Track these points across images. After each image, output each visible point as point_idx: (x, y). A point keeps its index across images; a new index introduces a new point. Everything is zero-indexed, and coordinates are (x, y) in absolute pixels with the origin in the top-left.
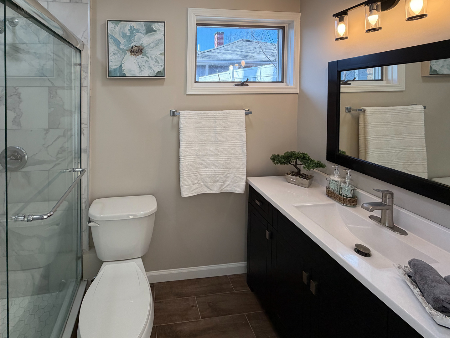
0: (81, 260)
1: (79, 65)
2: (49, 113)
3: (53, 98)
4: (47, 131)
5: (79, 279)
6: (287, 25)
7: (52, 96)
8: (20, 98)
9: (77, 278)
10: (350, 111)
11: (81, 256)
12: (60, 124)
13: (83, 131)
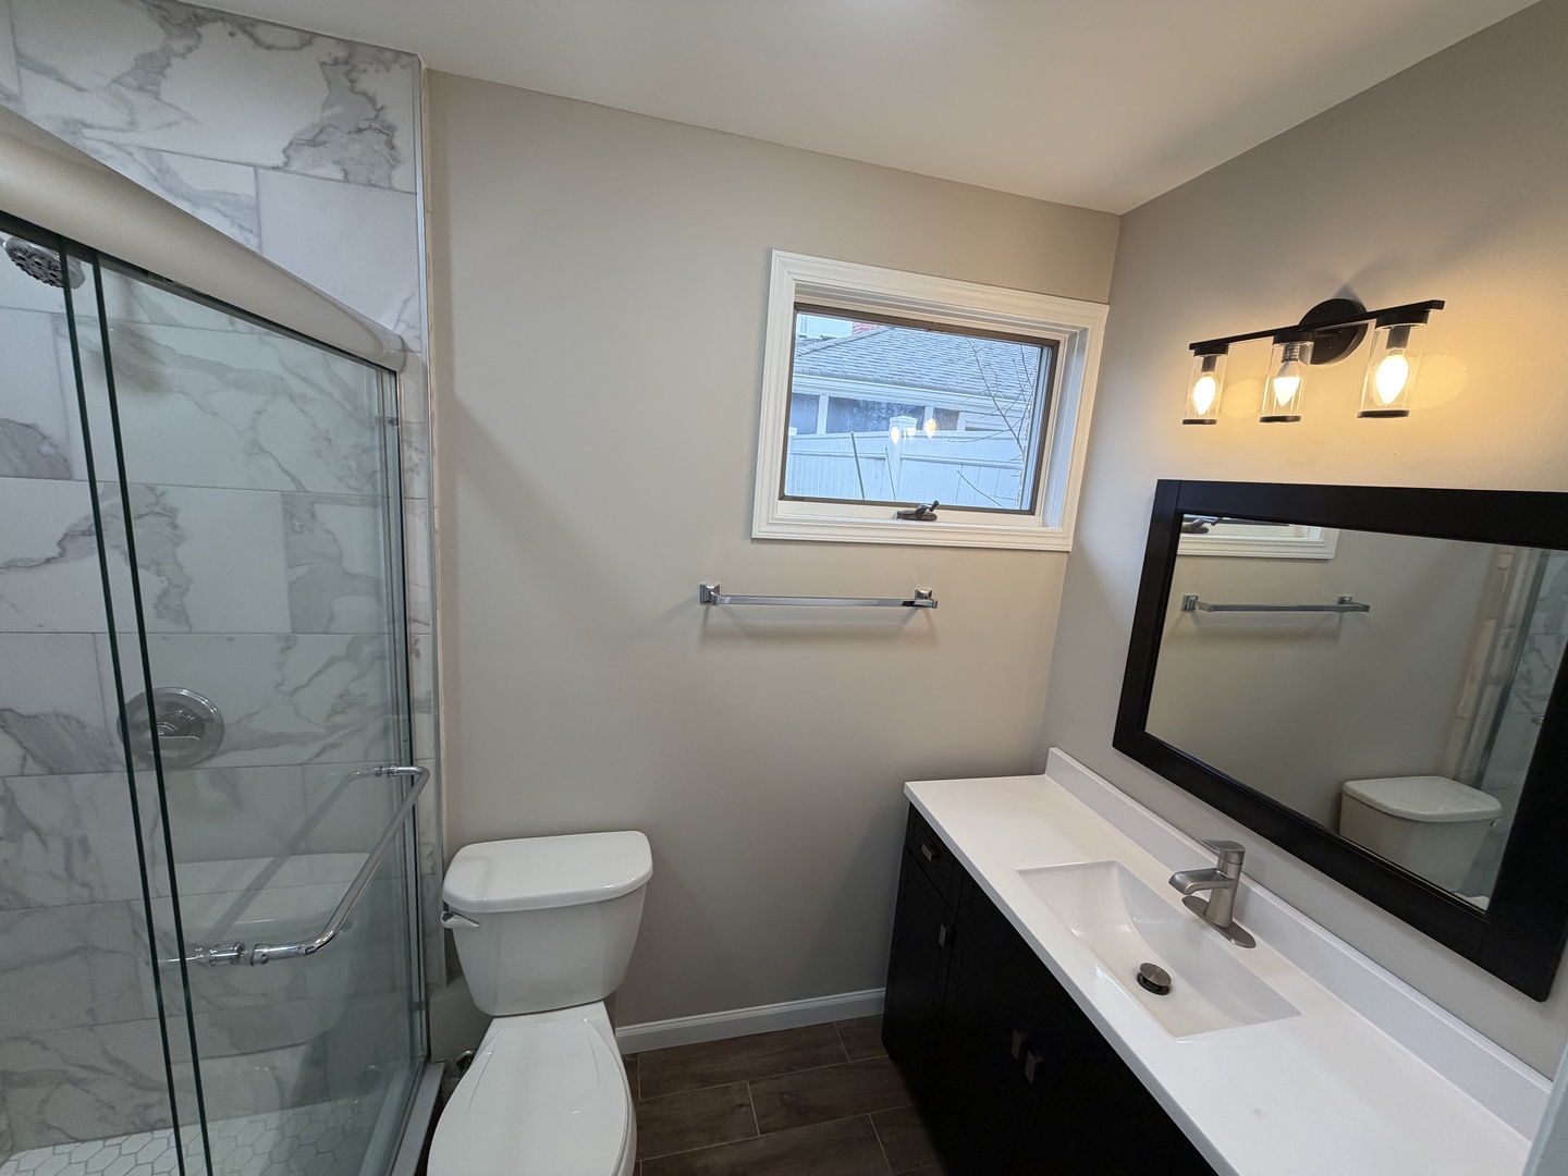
0: (424, 1012)
1: (391, 422)
2: (290, 584)
3: (302, 532)
4: (288, 642)
5: (422, 1060)
6: (1067, 336)
7: (297, 524)
8: (175, 527)
9: (413, 1058)
10: (1192, 609)
11: (423, 999)
12: (332, 619)
13: (416, 643)
